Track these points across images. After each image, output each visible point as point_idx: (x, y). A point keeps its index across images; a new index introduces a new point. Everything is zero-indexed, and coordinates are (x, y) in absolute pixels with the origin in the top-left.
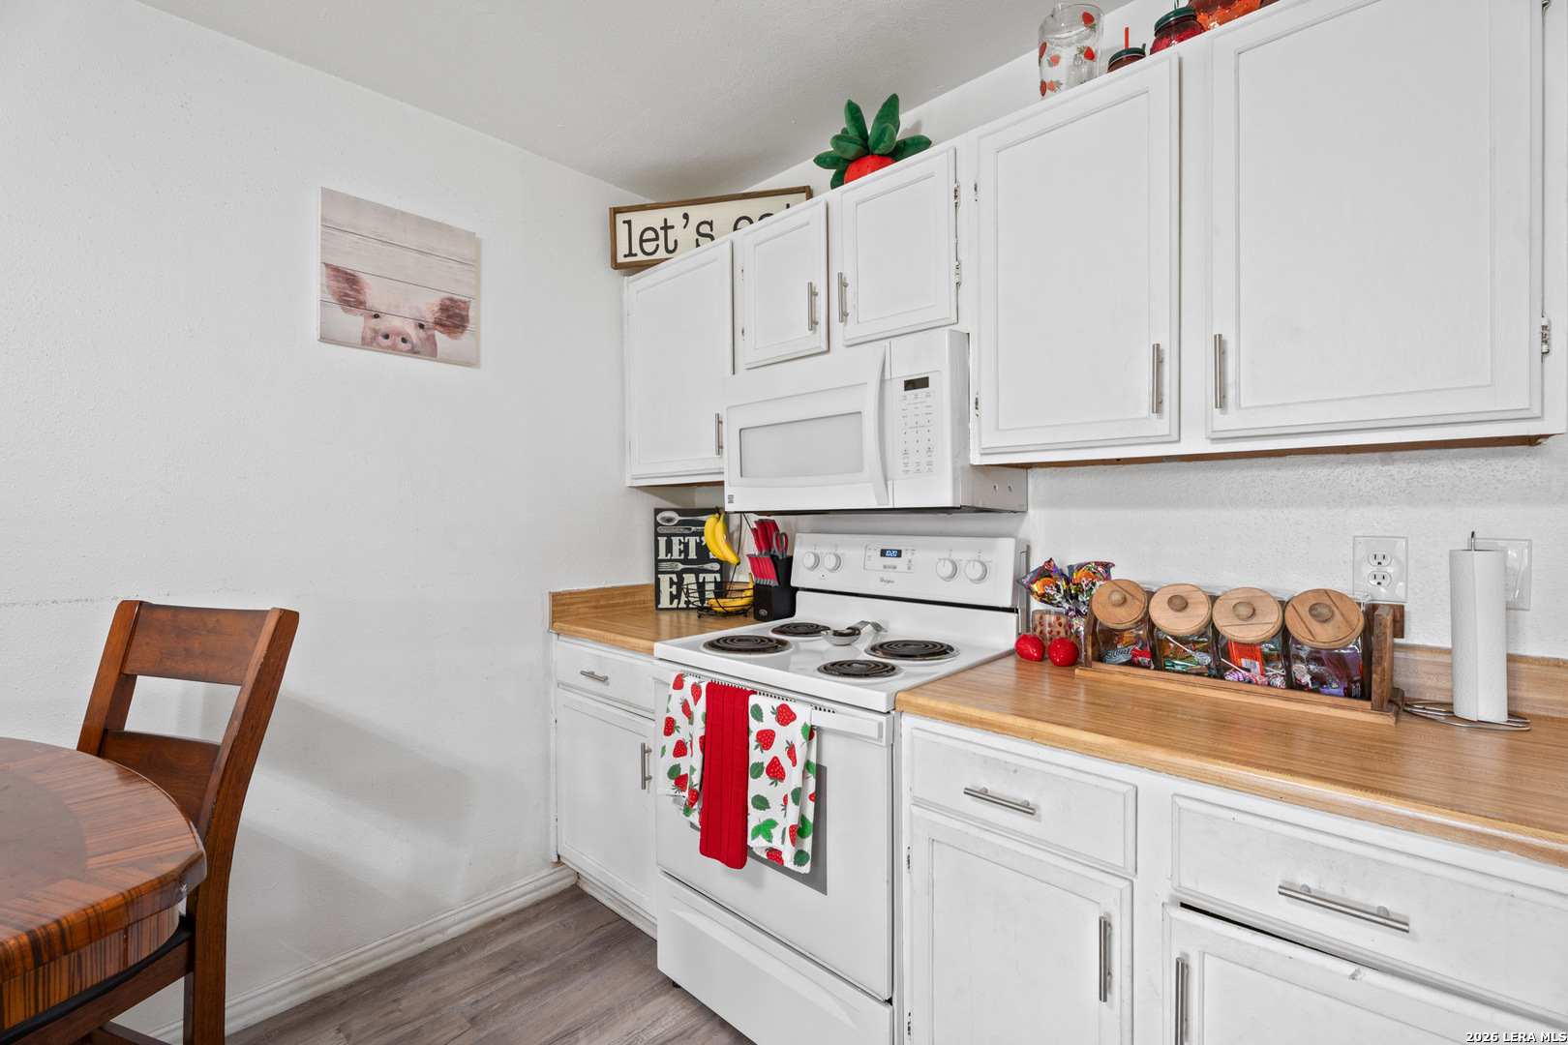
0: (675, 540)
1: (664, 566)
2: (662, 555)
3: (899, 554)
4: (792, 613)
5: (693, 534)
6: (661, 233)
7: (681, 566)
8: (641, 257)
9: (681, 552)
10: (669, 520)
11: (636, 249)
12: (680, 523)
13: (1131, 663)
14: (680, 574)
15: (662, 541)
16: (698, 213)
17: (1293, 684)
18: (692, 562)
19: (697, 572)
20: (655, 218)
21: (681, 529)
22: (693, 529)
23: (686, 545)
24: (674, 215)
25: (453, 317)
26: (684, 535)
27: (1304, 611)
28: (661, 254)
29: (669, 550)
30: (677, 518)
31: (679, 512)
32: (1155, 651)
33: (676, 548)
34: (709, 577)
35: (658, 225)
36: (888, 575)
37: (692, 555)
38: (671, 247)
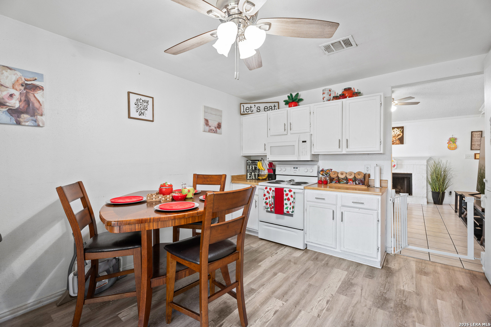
0: (250, 166)
1: (248, 171)
2: (248, 169)
3: (297, 168)
4: (275, 179)
5: (254, 165)
6: (250, 108)
7: (251, 171)
8: (246, 113)
9: (251, 168)
10: (249, 162)
11: (245, 111)
12: (251, 163)
13: (335, 183)
14: (251, 173)
15: (248, 166)
16: (257, 105)
17: (356, 184)
18: (253, 170)
19: (254, 172)
20: (249, 105)
21: (251, 164)
22: (254, 164)
23: (252, 167)
24: (253, 105)
25: (219, 126)
26: (252, 165)
27: (357, 174)
28: (250, 112)
29: (249, 168)
30: (251, 162)
31: (251, 161)
32: (339, 181)
33: (250, 167)
34: (257, 173)
35: (249, 107)
36: (295, 172)
37: (253, 169)
38: (252, 111)
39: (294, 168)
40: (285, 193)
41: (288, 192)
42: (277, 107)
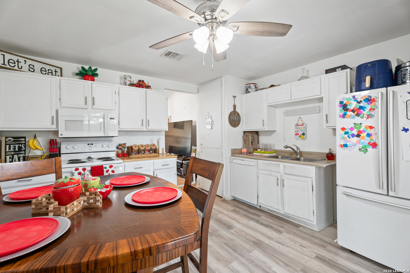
0: (12, 146)
1: (8, 153)
2: (7, 150)
3: (92, 144)
5: (17, 144)
6: (16, 63)
7: (13, 153)
8: (8, 66)
9: (13, 149)
10: (10, 140)
11: (6, 63)
12: (13, 141)
13: (135, 154)
14: (13, 155)
15: (8, 146)
16: (29, 62)
17: (150, 153)
18: (17, 152)
19: (18, 154)
20: (15, 58)
21: (14, 143)
22: (17, 142)
23: (15, 147)
24: (21, 60)
26: (14, 144)
27: (152, 146)
28: (16, 68)
29: (10, 148)
30: (13, 139)
31: (13, 138)
32: (139, 152)
33: (12, 148)
34: (22, 155)
35: (16, 60)
36: (90, 148)
37: (17, 150)
38: (20, 67)
39: (88, 144)
40: (105, 170)
41: (108, 168)
42: (59, 73)
